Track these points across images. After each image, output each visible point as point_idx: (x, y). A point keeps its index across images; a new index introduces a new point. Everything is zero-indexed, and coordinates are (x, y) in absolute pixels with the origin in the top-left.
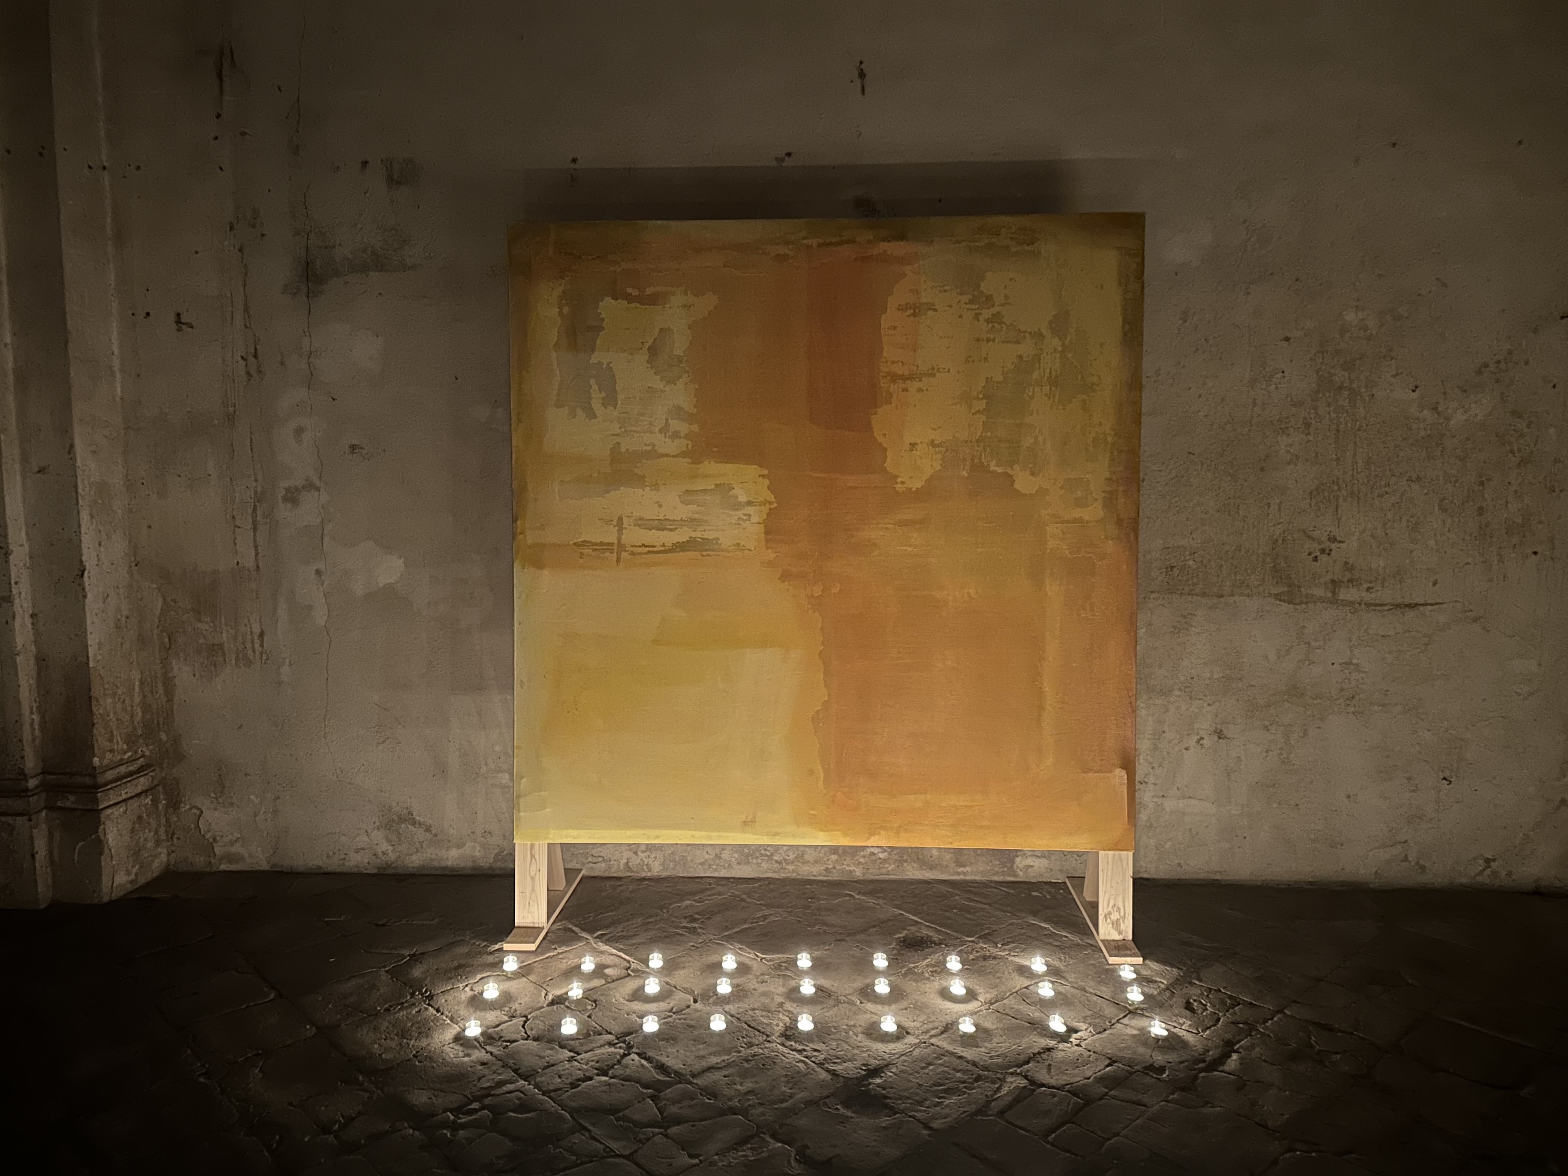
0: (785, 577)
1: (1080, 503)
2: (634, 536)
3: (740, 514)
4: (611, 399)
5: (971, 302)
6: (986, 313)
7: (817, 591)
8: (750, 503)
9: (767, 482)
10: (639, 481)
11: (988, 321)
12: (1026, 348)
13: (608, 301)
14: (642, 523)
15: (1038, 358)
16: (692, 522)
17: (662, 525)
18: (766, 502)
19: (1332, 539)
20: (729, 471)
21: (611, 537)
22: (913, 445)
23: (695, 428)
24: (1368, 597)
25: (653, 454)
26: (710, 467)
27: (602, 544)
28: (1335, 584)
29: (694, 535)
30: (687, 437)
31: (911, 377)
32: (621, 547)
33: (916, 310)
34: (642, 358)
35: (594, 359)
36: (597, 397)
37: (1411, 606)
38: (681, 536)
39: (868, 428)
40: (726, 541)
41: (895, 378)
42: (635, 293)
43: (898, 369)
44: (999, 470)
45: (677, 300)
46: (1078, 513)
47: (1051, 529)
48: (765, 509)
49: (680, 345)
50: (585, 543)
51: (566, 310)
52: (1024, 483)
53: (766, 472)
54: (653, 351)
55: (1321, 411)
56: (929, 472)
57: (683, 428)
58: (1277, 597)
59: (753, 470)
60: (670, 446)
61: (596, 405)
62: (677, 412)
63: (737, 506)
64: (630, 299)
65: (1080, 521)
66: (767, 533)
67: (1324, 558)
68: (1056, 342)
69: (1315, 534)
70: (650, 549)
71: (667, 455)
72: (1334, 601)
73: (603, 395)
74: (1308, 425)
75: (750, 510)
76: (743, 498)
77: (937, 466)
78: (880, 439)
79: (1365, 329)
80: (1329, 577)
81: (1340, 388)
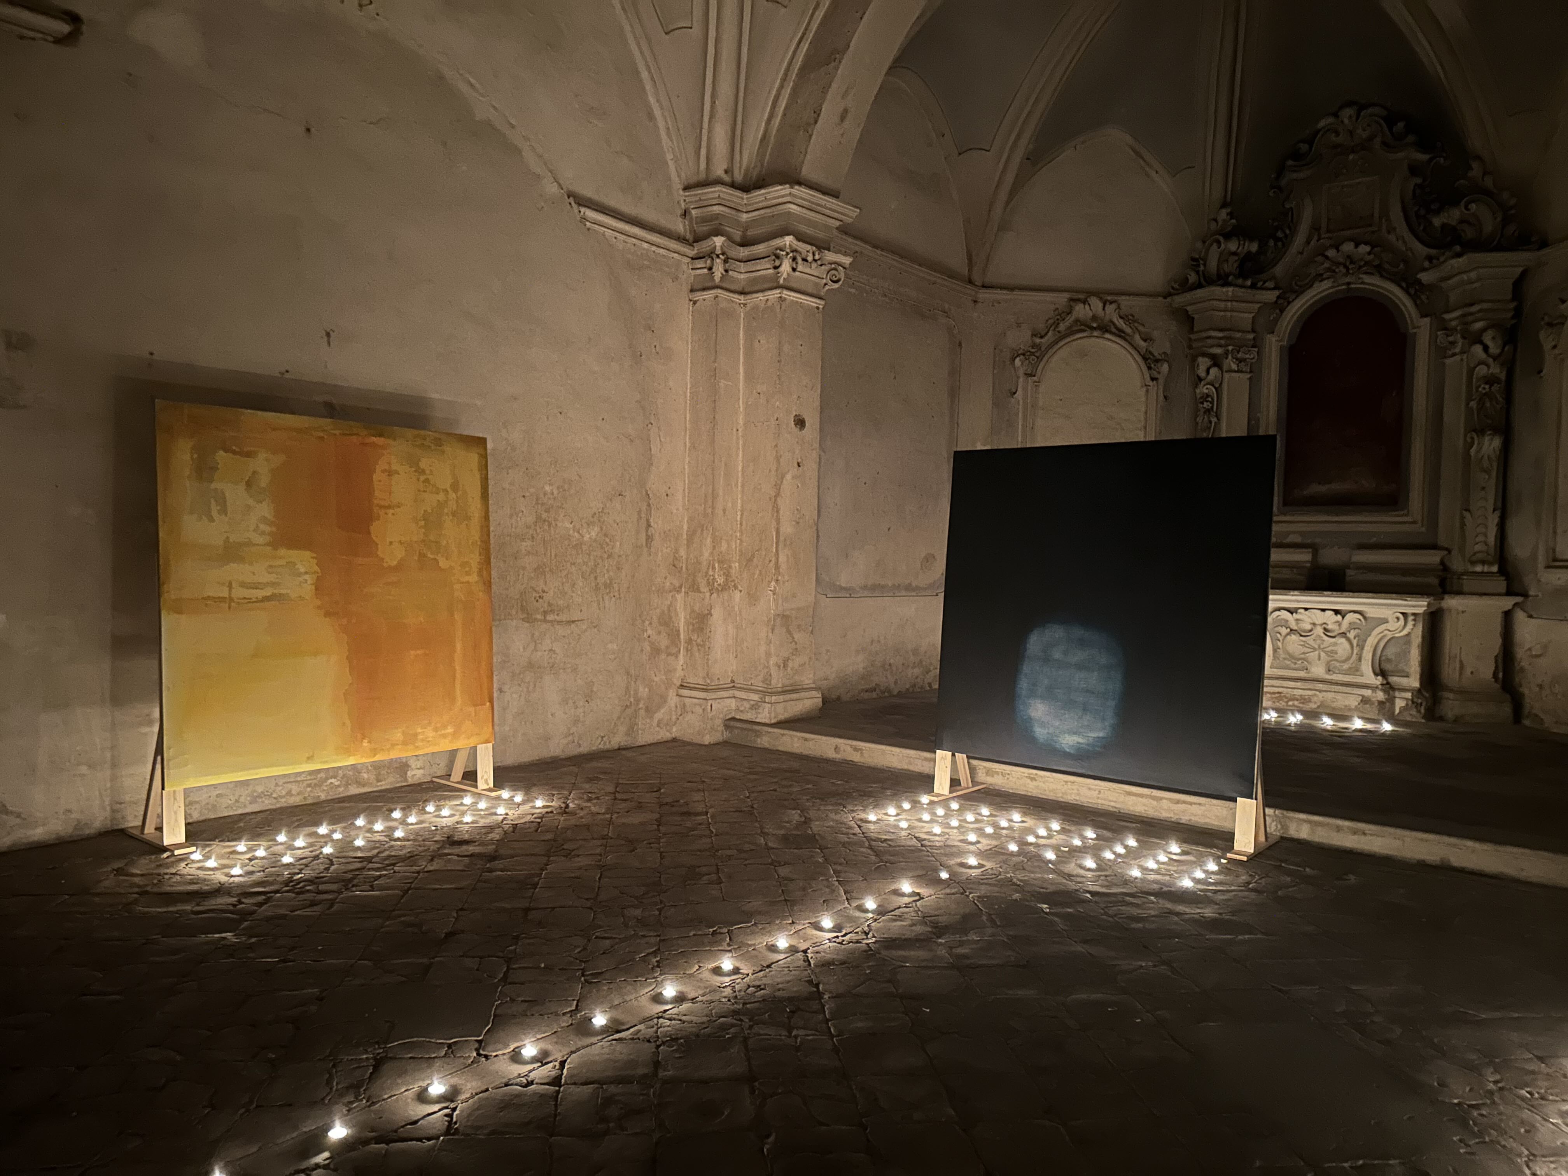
0: (327, 614)
1: (468, 574)
2: (239, 592)
3: (301, 579)
4: (224, 511)
5: (415, 471)
6: (422, 478)
7: (344, 621)
8: (306, 573)
9: (315, 561)
10: (241, 559)
11: (424, 482)
12: (441, 497)
13: (221, 453)
14: (243, 585)
15: (446, 502)
16: (273, 584)
17: (256, 586)
18: (316, 572)
19: (544, 592)
20: (294, 555)
21: (225, 594)
22: (391, 543)
23: (274, 529)
24: (558, 618)
25: (249, 544)
26: (282, 552)
27: (219, 598)
28: (545, 613)
29: (276, 591)
30: (269, 534)
31: (389, 507)
32: (231, 599)
33: (390, 473)
34: (242, 487)
35: (213, 486)
36: (214, 509)
37: (573, 622)
38: (268, 592)
39: (369, 533)
40: (293, 595)
41: (381, 507)
42: (237, 450)
43: (382, 503)
44: (432, 556)
45: (262, 456)
46: (467, 579)
47: (457, 586)
48: (315, 576)
49: (264, 481)
50: (208, 598)
51: (195, 456)
52: (443, 563)
53: (315, 555)
54: (249, 484)
55: (538, 531)
56: (399, 557)
57: (268, 529)
58: (523, 620)
59: (307, 554)
60: (260, 540)
61: (214, 513)
62: (264, 520)
63: (300, 575)
64: (234, 453)
65: (468, 582)
66: (316, 589)
67: (541, 600)
68: (454, 495)
69: (537, 589)
70: (249, 600)
71: (258, 545)
72: (545, 621)
73: (219, 508)
74: (533, 537)
75: (307, 577)
76: (302, 570)
77: (404, 554)
78: (374, 538)
79: (552, 494)
80: (542, 610)
81: (545, 521)
